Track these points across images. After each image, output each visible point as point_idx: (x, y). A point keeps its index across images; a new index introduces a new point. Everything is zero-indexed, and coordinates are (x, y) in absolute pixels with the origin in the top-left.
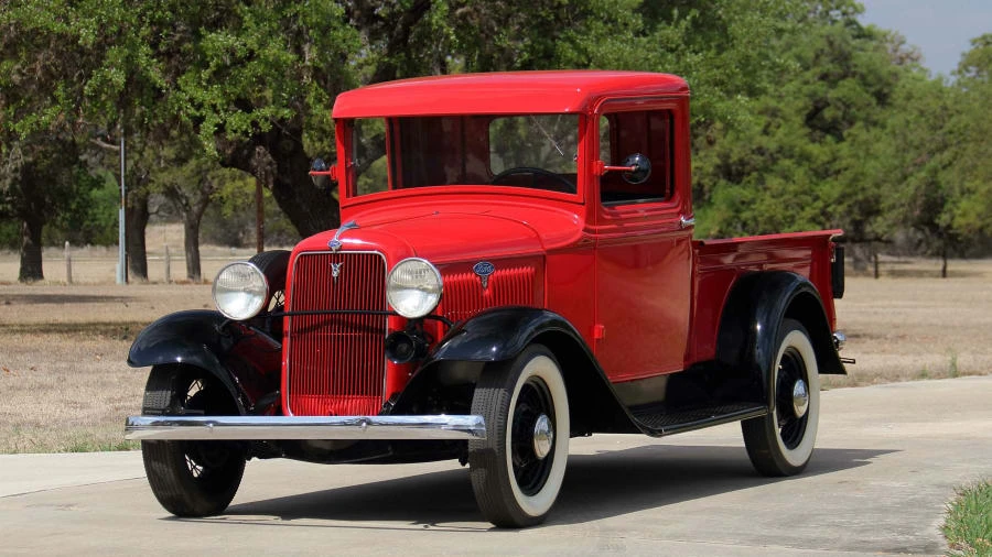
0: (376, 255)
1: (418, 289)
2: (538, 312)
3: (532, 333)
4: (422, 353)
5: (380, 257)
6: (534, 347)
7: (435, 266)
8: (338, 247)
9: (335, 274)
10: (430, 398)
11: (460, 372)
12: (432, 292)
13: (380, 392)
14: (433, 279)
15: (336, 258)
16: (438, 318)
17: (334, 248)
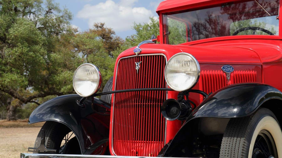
0: (161, 56)
1: (185, 72)
2: (266, 86)
3: (262, 99)
4: (186, 113)
5: (163, 57)
6: (263, 110)
7: (197, 59)
8: (139, 52)
9: (137, 68)
10: (194, 143)
11: (213, 127)
12: (193, 75)
13: (163, 140)
14: (195, 67)
15: (138, 58)
16: (198, 91)
17: (136, 53)
